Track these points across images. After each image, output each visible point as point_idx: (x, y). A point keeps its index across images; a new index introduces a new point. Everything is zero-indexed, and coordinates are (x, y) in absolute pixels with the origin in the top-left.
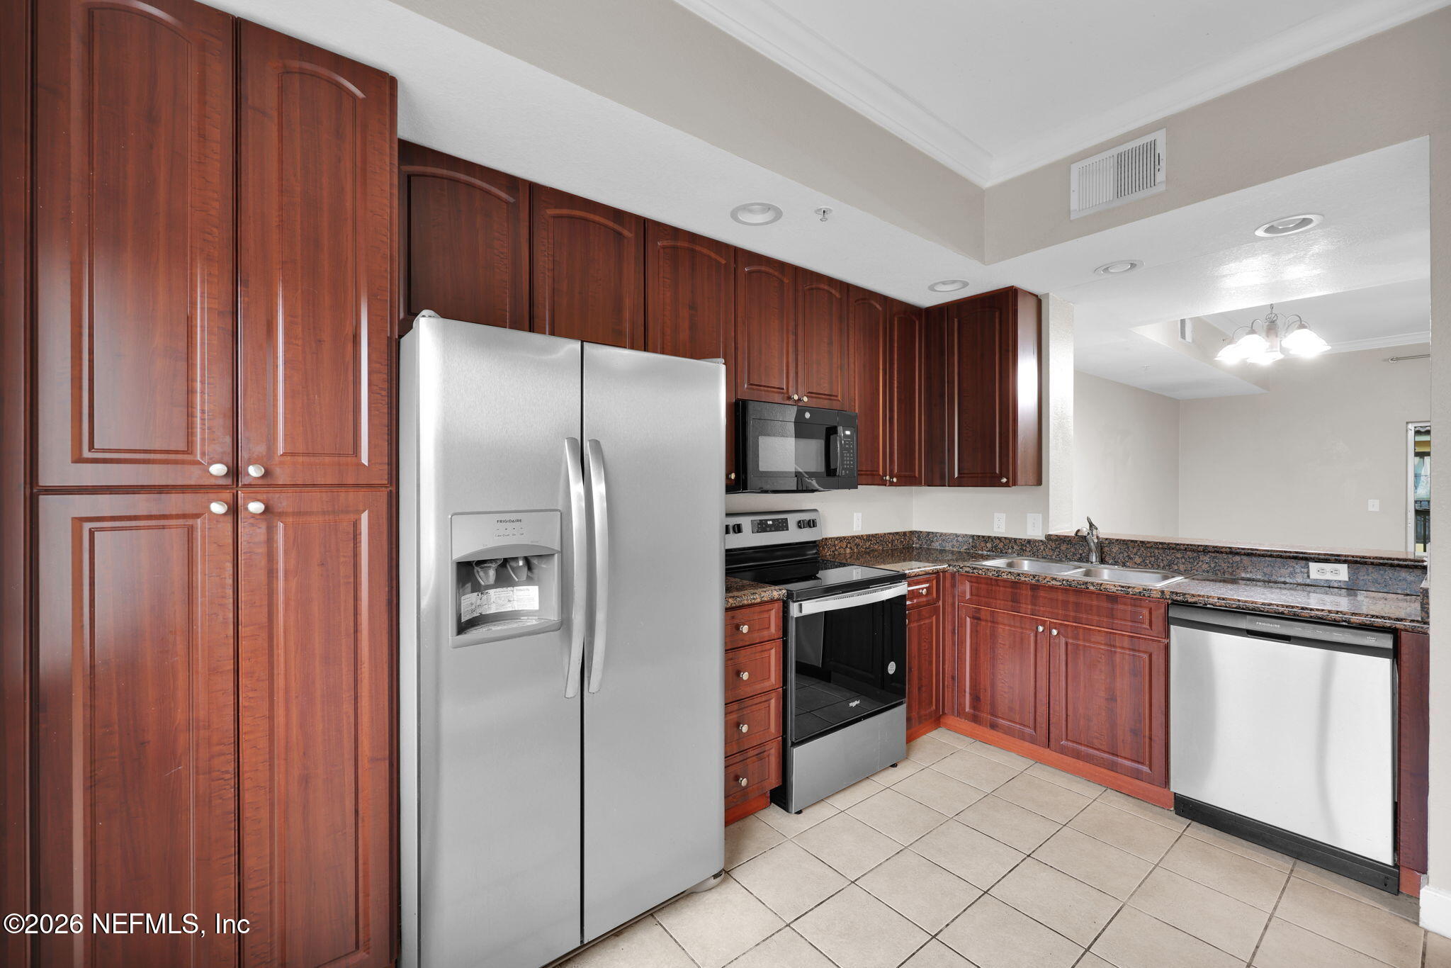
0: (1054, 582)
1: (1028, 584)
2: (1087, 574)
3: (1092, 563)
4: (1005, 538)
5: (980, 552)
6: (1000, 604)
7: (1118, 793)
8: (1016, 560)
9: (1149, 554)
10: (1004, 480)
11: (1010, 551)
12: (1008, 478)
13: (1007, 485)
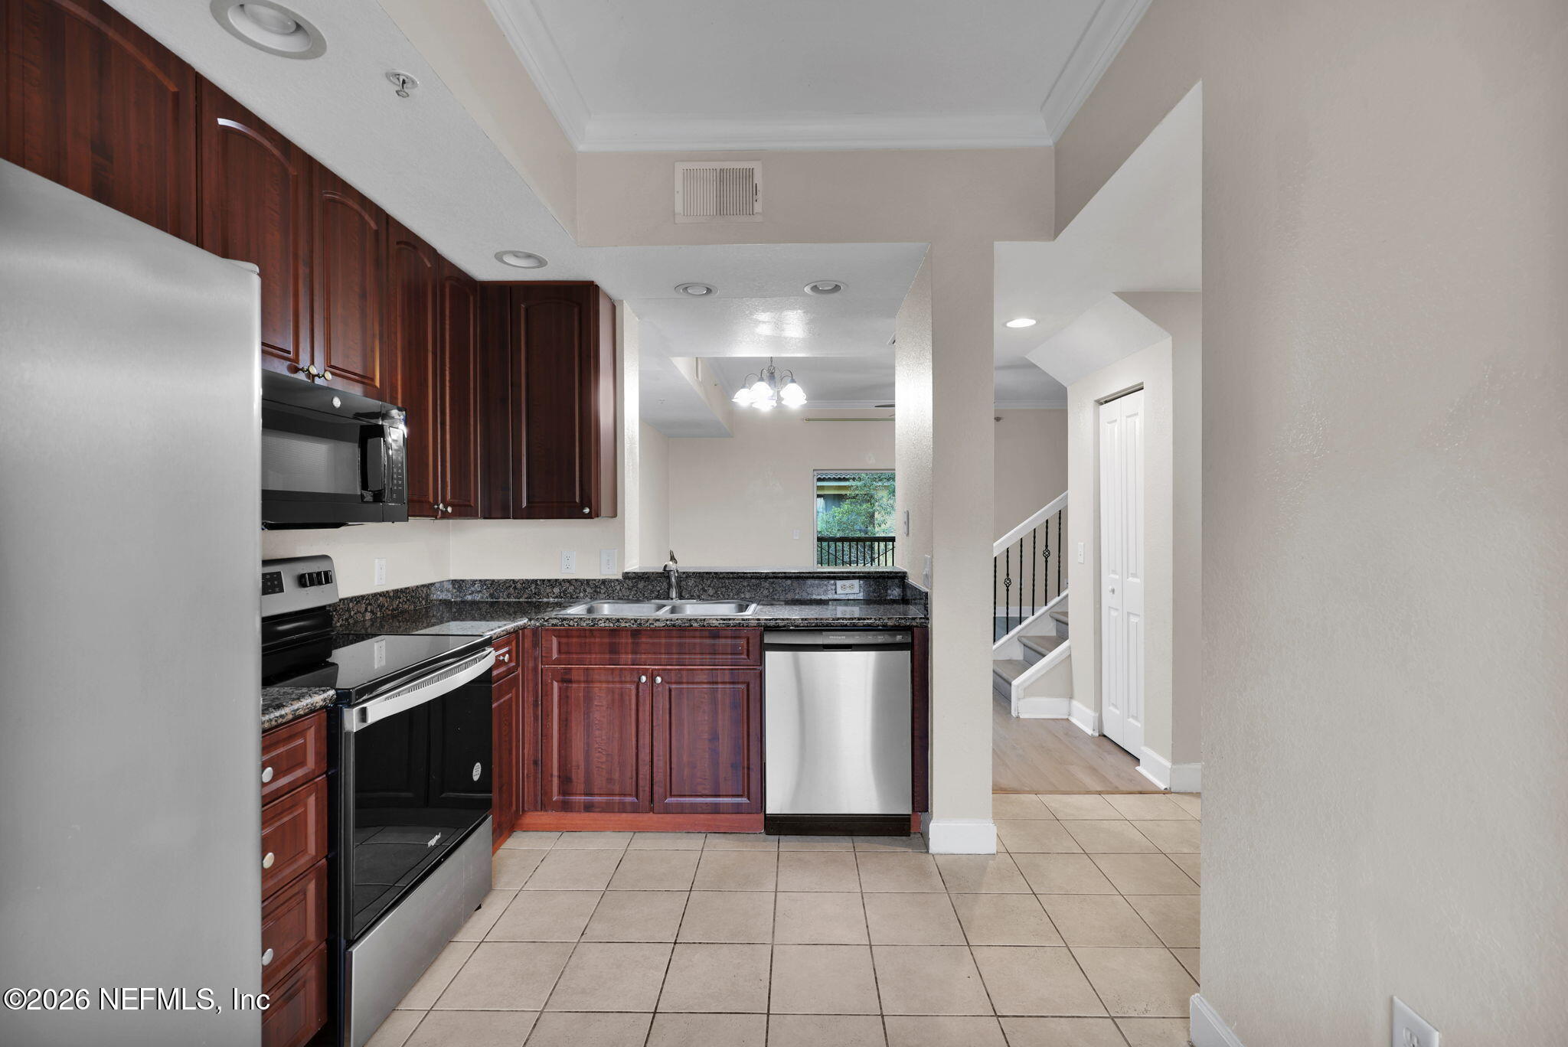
0: (657, 624)
1: (627, 630)
2: (673, 610)
3: (672, 599)
4: (576, 580)
5: (545, 600)
6: (596, 658)
7: (717, 835)
8: (595, 604)
9: (720, 585)
10: (587, 510)
11: (582, 595)
12: (590, 509)
13: (589, 516)
